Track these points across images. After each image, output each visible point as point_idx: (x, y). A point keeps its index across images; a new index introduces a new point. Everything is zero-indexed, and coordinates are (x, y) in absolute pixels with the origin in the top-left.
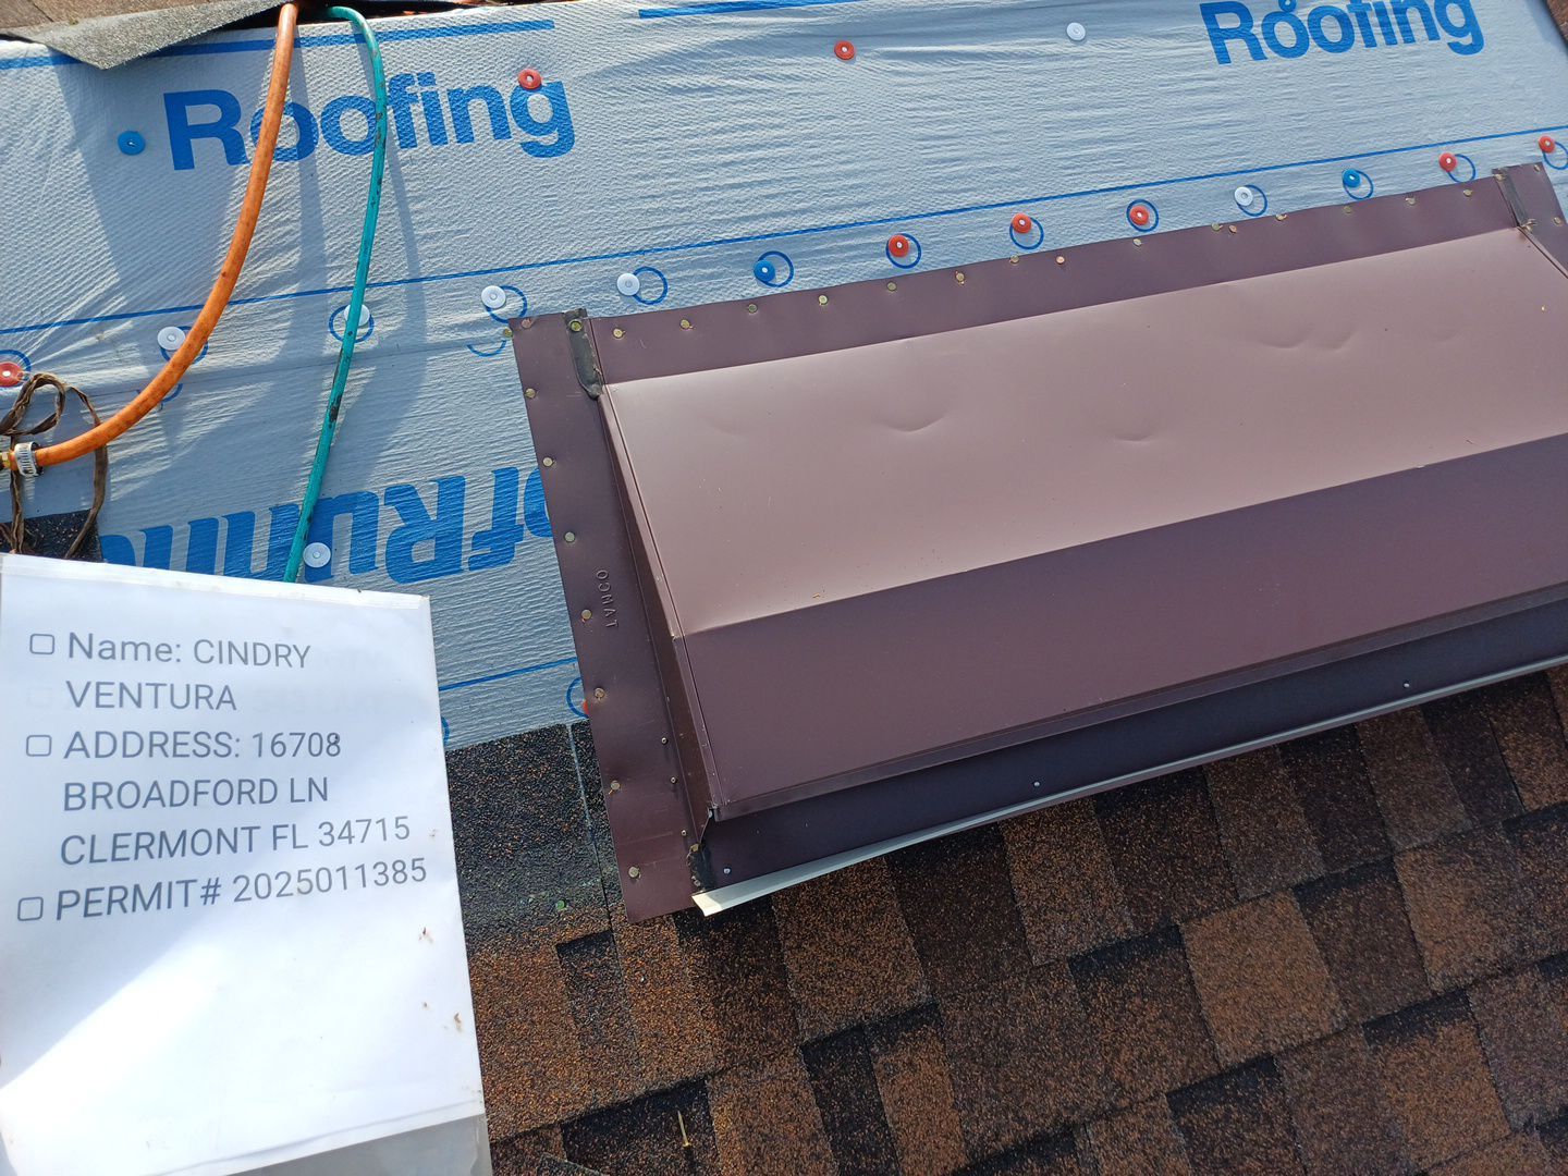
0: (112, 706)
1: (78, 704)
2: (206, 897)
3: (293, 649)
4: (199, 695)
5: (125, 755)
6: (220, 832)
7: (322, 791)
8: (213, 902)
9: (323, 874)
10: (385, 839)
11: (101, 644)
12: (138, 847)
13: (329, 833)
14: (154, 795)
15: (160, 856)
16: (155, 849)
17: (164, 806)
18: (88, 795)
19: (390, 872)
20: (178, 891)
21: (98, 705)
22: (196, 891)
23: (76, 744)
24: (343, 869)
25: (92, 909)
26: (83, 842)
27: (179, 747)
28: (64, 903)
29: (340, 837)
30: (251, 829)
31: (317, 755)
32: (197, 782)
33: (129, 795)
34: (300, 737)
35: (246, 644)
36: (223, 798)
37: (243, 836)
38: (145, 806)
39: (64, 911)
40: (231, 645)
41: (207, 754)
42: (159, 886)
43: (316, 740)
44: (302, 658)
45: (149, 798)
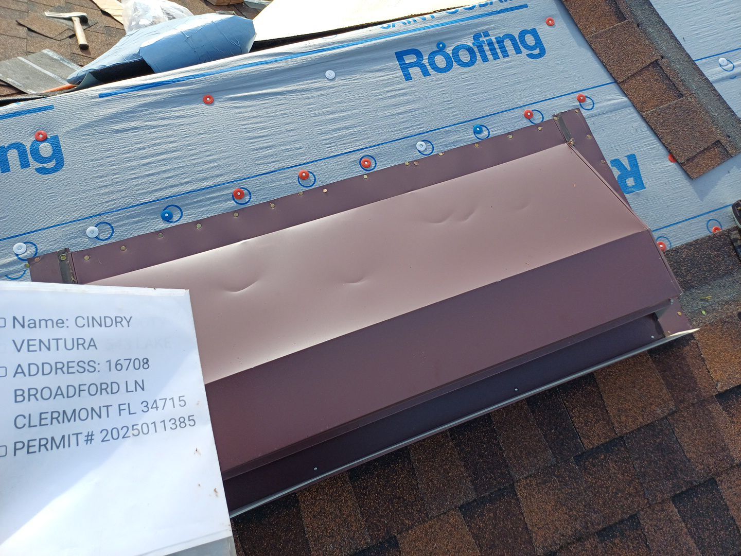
0: (36, 351)
1: (19, 351)
2: (87, 440)
3: (123, 318)
4: (78, 343)
5: (43, 374)
6: (92, 409)
7: (142, 386)
8: (91, 443)
9: (145, 427)
10: (174, 407)
11: (29, 321)
12: (52, 418)
13: (146, 406)
14: (59, 392)
15: (63, 422)
16: (60, 419)
17: (64, 397)
18: (26, 395)
19: (178, 423)
20: (73, 439)
21: (29, 351)
22: (82, 438)
23: (19, 370)
24: (154, 423)
25: (31, 450)
26: (25, 418)
27: (70, 369)
28: (17, 448)
29: (152, 408)
30: (107, 407)
31: (138, 369)
32: (80, 385)
33: (46, 393)
34: (129, 361)
35: (100, 318)
36: (93, 393)
37: (104, 410)
38: (54, 398)
39: (17, 452)
40: (93, 318)
41: (84, 372)
42: (63, 437)
43: (137, 361)
44: (128, 322)
45: (56, 395)
